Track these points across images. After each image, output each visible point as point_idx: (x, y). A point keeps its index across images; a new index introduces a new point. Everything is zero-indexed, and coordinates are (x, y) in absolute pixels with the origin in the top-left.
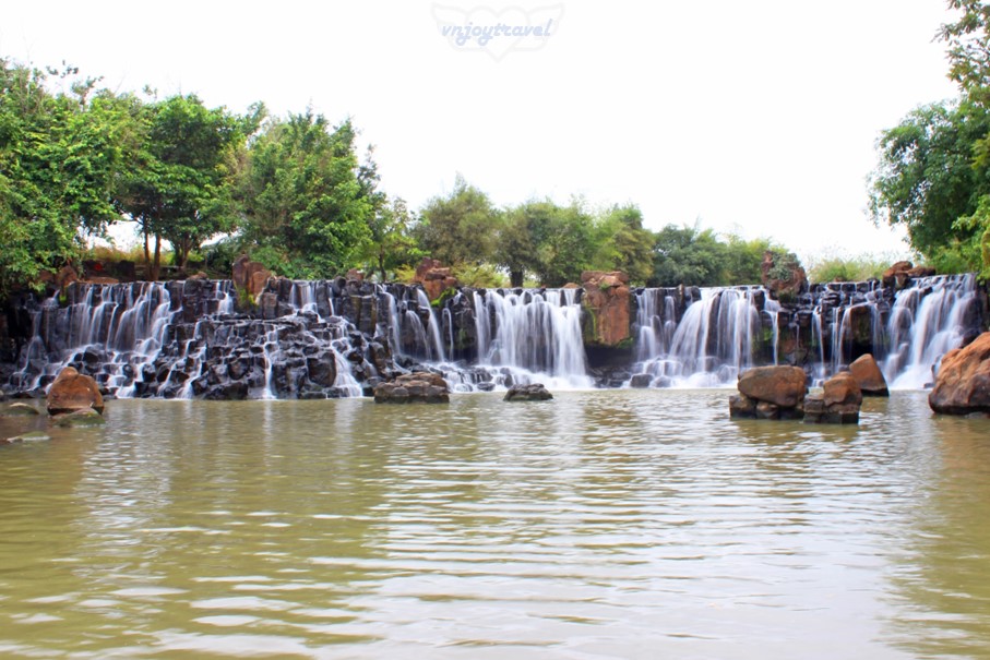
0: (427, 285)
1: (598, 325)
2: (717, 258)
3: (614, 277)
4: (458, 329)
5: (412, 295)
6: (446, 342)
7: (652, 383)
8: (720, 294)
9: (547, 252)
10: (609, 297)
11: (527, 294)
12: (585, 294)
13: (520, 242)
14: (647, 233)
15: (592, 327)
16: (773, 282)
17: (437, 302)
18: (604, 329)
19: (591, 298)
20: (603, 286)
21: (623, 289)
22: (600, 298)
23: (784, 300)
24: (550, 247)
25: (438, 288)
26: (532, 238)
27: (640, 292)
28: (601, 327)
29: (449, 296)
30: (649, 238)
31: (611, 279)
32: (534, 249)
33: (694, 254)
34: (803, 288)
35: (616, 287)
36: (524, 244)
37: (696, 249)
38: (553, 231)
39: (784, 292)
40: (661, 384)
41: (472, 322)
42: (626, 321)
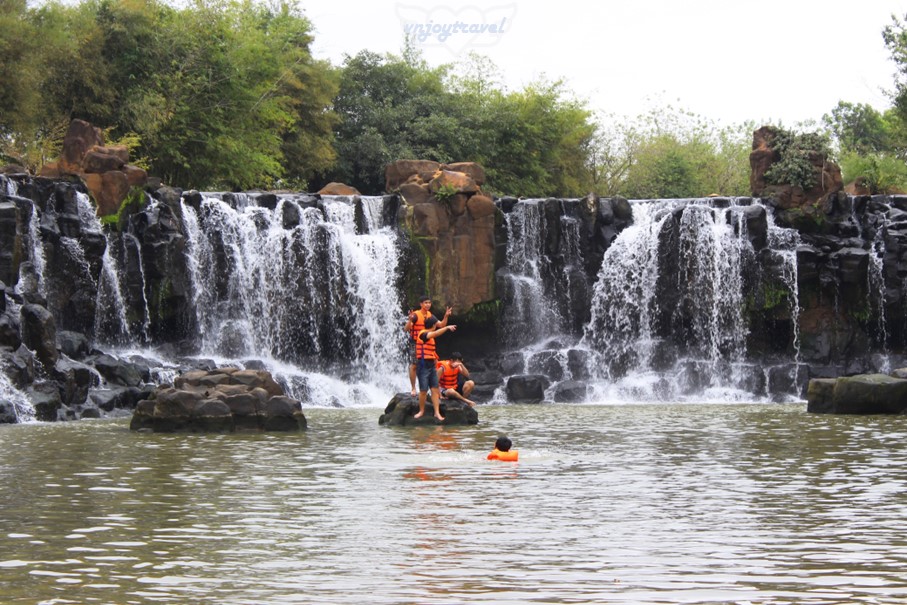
0: (92, 180)
1: (433, 273)
2: (469, 131)
3: (462, 174)
4: (159, 277)
5: (64, 203)
6: (136, 308)
7: (548, 394)
8: (678, 214)
9: (151, 110)
10: (454, 216)
11: (287, 206)
12: (407, 207)
13: (89, 83)
14: (322, 69)
15: (423, 278)
16: (780, 191)
17: (115, 218)
18: (445, 282)
19: (420, 216)
20: (442, 191)
21: (483, 197)
22: (438, 215)
23: (805, 226)
24: (160, 99)
25: (115, 188)
26: (113, 78)
27: (508, 206)
28: (439, 278)
29: (137, 207)
30: (326, 80)
31: (459, 179)
32: (119, 102)
33: (421, 122)
34: (839, 206)
35: (469, 194)
36: (97, 90)
37: (424, 111)
38: (163, 64)
39: (800, 211)
40: (565, 395)
41: (182, 263)
42: (488, 266)
